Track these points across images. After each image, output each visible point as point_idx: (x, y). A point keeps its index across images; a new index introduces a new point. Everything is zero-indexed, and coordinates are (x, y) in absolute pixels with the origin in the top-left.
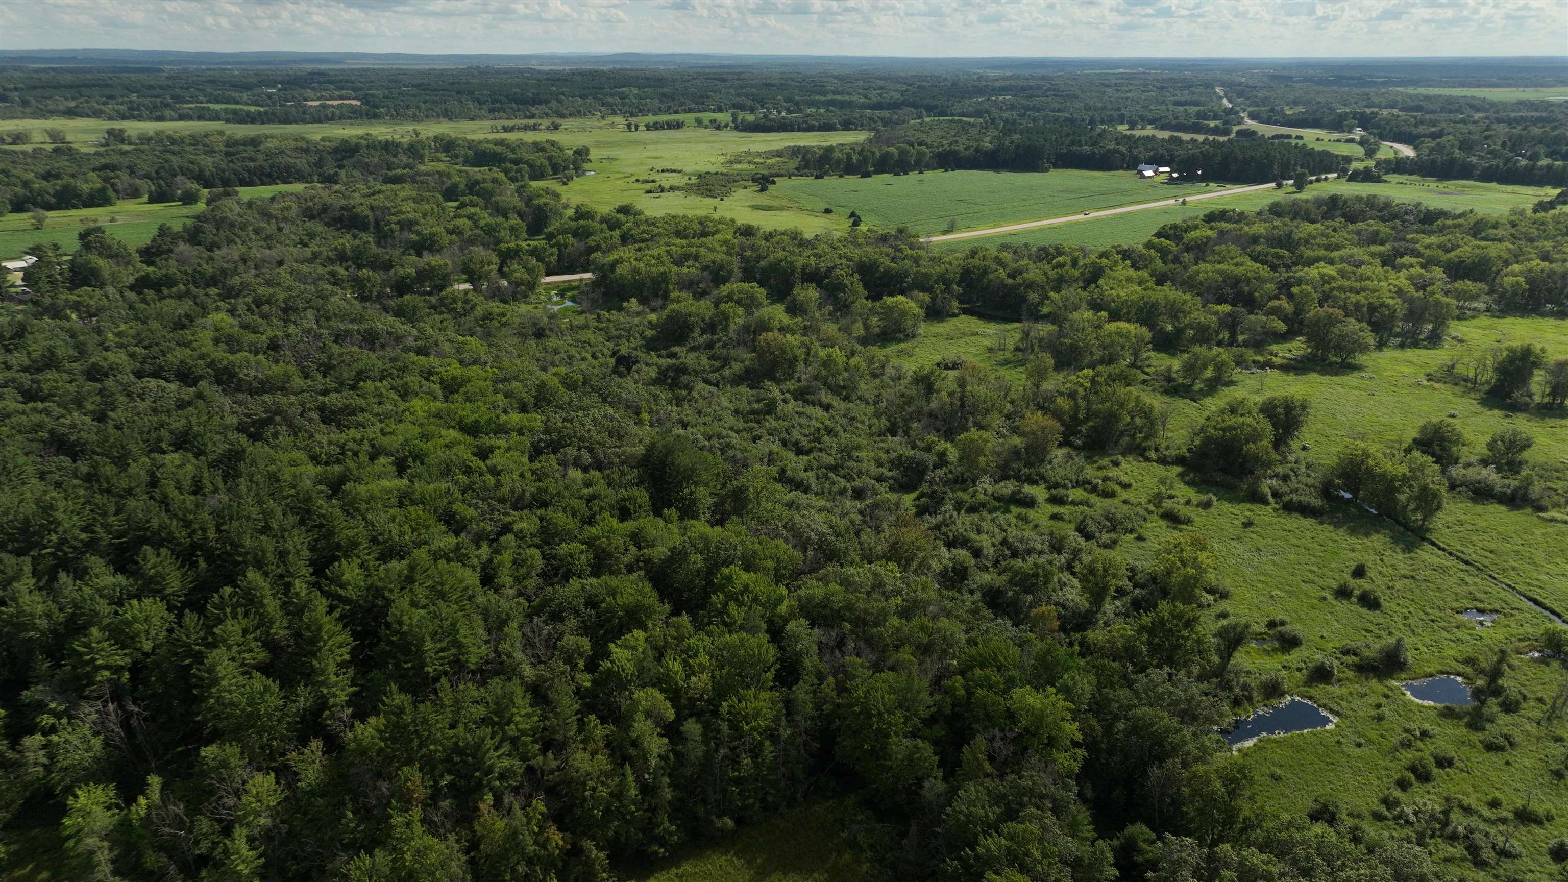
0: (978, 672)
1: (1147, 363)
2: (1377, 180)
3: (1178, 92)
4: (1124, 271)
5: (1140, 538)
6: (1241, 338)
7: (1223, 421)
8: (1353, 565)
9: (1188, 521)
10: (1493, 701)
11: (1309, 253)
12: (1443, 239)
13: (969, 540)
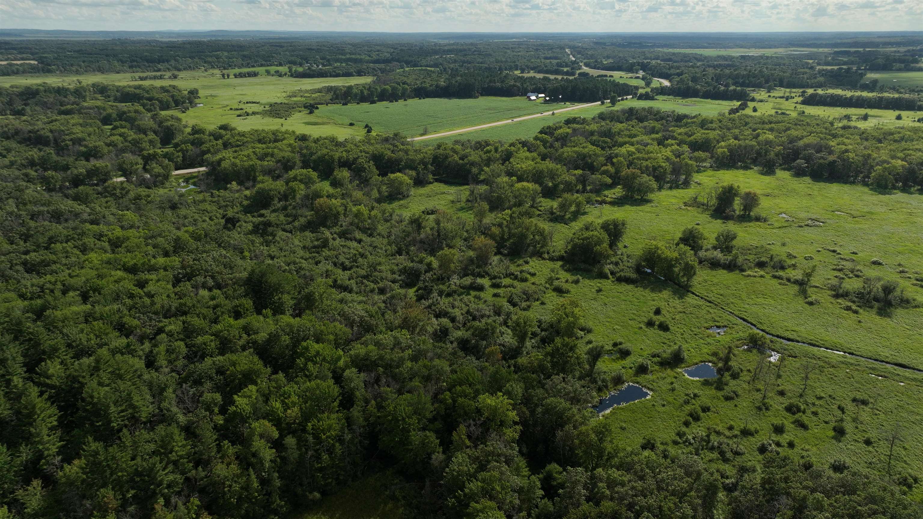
0: (458, 388)
1: (540, 204)
2: (652, 99)
3: (546, 52)
4: (524, 153)
5: (543, 303)
6: (588, 188)
7: (582, 234)
8: (654, 308)
9: (568, 292)
10: (727, 374)
11: (620, 140)
12: (687, 130)
13: (448, 313)
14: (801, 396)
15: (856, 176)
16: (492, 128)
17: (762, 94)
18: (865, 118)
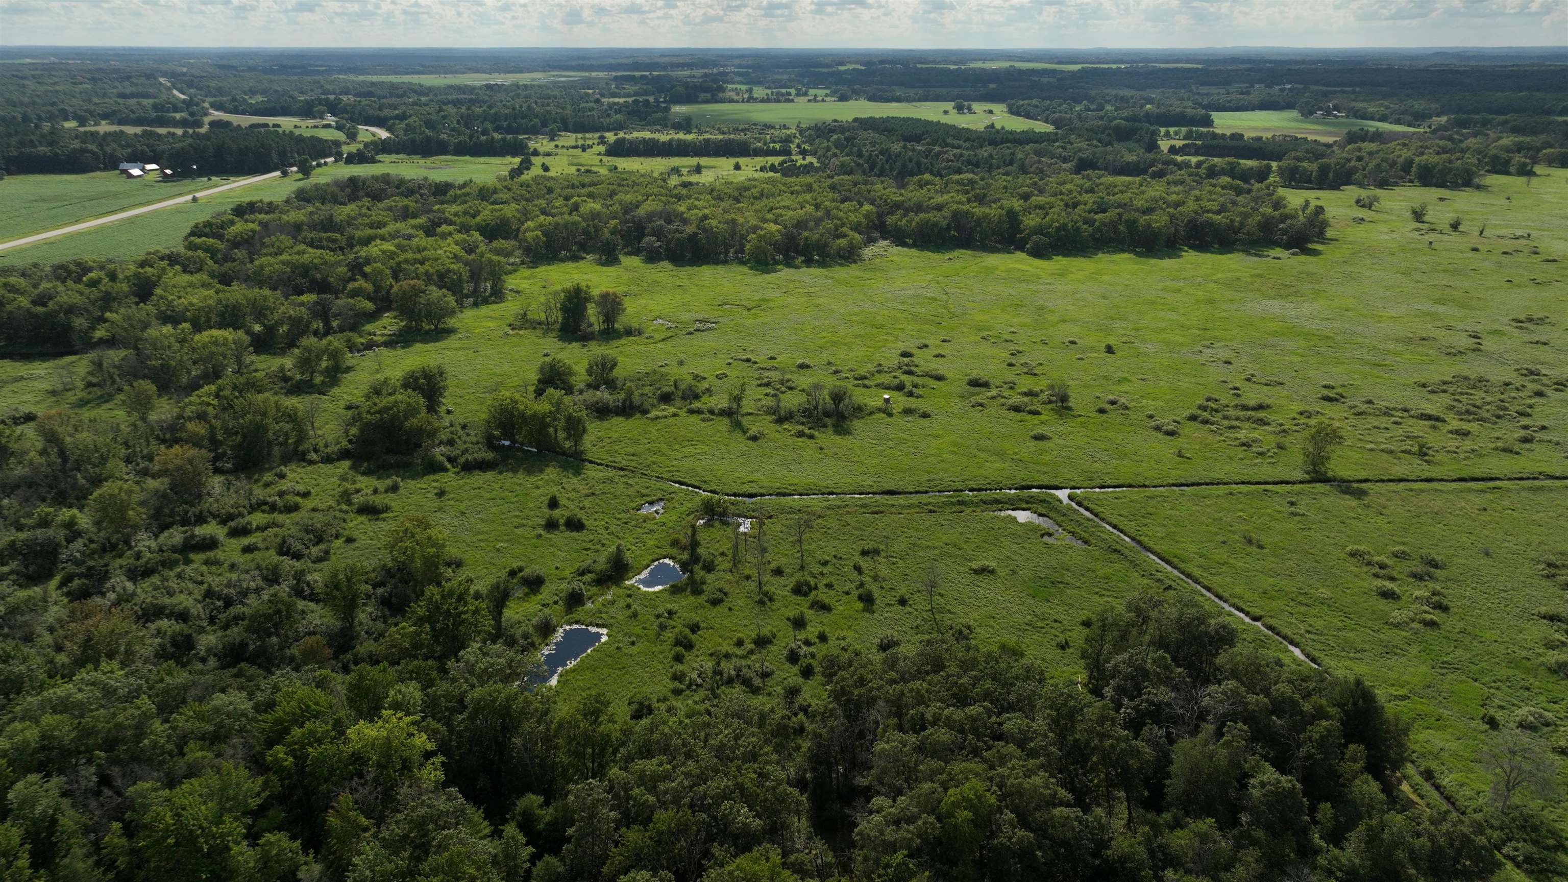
1: (253, 367)
2: (373, 161)
4: (176, 278)
5: (350, 540)
6: (335, 324)
7: (375, 404)
8: (546, 500)
9: (387, 509)
10: (697, 568)
11: (358, 234)
12: (464, 207)
13: (164, 607)
14: (802, 568)
15: (727, 253)
16: (71, 236)
17: (542, 144)
18: (698, 170)
